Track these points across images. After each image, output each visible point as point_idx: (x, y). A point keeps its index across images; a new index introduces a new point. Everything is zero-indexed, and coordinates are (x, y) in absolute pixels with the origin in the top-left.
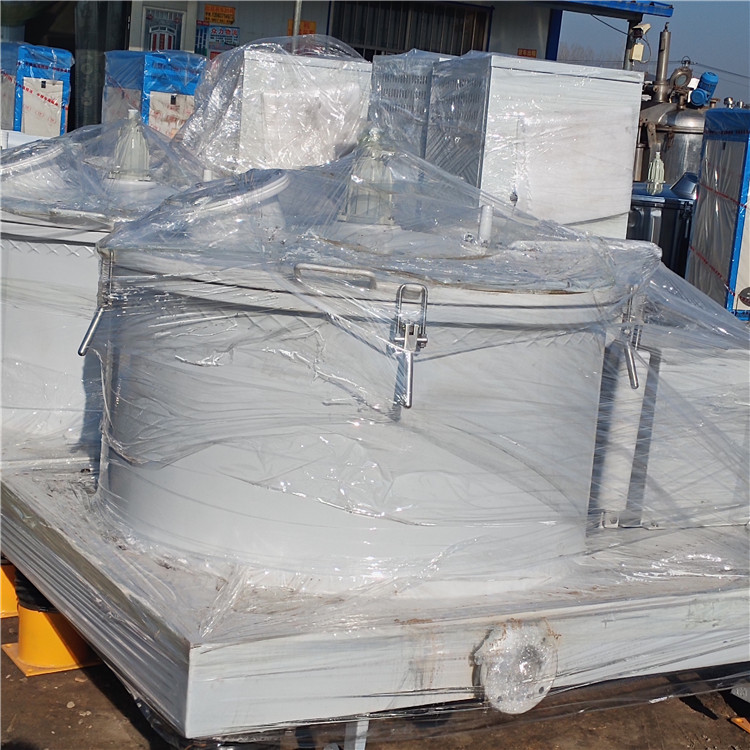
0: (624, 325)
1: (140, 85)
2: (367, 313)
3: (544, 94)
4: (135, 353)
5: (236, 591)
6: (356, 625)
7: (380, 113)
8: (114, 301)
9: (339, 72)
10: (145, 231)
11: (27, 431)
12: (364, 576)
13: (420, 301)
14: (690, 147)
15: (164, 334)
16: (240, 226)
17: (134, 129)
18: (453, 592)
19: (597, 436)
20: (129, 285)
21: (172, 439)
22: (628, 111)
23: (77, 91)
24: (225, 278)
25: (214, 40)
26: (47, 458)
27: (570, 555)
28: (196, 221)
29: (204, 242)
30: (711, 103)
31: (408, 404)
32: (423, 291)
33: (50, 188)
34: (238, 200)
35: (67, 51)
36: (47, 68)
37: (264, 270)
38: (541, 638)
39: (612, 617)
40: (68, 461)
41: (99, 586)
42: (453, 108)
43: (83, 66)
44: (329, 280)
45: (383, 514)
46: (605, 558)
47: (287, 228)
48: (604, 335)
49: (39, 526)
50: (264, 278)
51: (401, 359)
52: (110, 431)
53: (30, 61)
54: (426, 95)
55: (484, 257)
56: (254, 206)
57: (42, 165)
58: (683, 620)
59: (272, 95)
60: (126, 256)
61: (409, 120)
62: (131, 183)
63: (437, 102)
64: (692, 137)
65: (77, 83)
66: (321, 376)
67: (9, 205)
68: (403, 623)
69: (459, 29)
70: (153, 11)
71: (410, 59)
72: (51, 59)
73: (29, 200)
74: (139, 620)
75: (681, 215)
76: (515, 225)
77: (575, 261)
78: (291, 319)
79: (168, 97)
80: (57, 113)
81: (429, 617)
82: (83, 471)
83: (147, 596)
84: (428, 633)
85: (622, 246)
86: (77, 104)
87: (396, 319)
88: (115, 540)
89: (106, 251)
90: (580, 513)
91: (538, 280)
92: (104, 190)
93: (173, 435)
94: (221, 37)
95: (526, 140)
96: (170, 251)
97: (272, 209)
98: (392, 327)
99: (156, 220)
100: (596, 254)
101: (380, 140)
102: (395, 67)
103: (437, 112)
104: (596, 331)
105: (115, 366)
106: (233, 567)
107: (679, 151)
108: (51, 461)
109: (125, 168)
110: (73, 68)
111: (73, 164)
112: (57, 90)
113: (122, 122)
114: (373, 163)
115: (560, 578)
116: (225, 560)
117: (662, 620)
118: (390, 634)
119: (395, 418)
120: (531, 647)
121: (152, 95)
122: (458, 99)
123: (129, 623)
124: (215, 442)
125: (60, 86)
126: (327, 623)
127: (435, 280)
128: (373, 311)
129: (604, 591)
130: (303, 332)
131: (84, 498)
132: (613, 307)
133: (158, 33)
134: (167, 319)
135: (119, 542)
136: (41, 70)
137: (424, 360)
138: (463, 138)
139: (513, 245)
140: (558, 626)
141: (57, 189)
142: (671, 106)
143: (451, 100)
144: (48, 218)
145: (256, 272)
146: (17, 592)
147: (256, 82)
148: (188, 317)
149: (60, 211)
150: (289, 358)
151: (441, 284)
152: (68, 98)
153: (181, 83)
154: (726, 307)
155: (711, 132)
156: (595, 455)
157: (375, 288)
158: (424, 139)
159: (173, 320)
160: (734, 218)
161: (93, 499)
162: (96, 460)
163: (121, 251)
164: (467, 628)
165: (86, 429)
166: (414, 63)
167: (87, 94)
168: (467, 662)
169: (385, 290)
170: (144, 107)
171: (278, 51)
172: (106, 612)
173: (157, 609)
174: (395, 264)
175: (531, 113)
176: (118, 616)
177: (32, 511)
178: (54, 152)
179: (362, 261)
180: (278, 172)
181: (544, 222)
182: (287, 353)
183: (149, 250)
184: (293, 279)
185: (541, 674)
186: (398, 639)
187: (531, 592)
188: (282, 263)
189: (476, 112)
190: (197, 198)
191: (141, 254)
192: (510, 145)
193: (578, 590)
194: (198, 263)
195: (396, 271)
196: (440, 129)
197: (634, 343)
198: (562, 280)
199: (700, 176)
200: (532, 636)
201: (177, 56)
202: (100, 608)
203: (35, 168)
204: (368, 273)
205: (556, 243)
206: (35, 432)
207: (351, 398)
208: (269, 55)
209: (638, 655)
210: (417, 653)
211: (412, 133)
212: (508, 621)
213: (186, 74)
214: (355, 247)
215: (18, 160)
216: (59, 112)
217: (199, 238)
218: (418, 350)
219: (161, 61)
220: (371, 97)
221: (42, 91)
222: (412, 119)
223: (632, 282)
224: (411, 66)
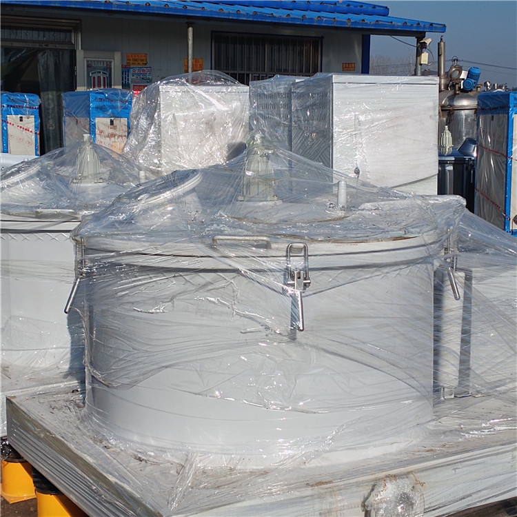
0: (446, 256)
1: (88, 114)
2: (267, 266)
3: (371, 98)
4: (104, 308)
5: (192, 473)
6: (279, 491)
7: (258, 122)
8: (87, 273)
9: (225, 94)
10: (105, 222)
11: (32, 365)
12: (280, 453)
13: (303, 254)
14: (466, 119)
15: (124, 293)
16: (171, 212)
17: (88, 148)
18: (344, 458)
19: (434, 336)
20: (97, 261)
21: (136, 367)
22: (431, 104)
23: (44, 120)
24: (164, 250)
25: (134, 77)
26: (47, 384)
27: (425, 423)
28: (140, 211)
29: (147, 226)
30: (477, 87)
31: (301, 328)
32: (305, 247)
33: (34, 195)
34: (167, 195)
35: (35, 95)
36: (23, 107)
37: (191, 242)
38: (411, 486)
39: (459, 466)
40: (62, 385)
41: (93, 477)
42: (308, 113)
43: (47, 103)
44: (237, 245)
45: (290, 408)
46: (448, 422)
47: (204, 211)
48: (433, 264)
49: (46, 435)
50: (192, 248)
51: (293, 297)
52: (91, 363)
53: (10, 104)
54: (289, 106)
55: (344, 218)
56: (179, 197)
57: (27, 179)
58: (509, 462)
59: (181, 114)
60: (93, 240)
61: (278, 124)
62: (90, 185)
63: (297, 110)
64: (467, 112)
65: (43, 115)
66: (238, 314)
67: (6, 209)
68: (312, 486)
69: (301, 54)
70: (91, 61)
71: (275, 82)
72: (25, 101)
73: (20, 204)
74: (124, 500)
75: (467, 168)
76: (362, 193)
77: (407, 214)
78: (213, 275)
79: (108, 120)
80: (32, 137)
81: (331, 479)
82: (73, 392)
83: (129, 483)
84: (331, 491)
85: (437, 200)
86: (44, 129)
87: (287, 269)
88: (101, 442)
89: (78, 238)
90: (428, 392)
91: (384, 231)
92: (71, 192)
93: (136, 364)
94: (139, 74)
95: (362, 131)
96: (124, 234)
97: (192, 199)
98: (284, 275)
99: (112, 214)
100: (420, 208)
101: (262, 142)
102: (265, 88)
103: (298, 117)
104: (427, 263)
105: (91, 318)
106: (187, 456)
107: (458, 122)
108: (50, 386)
109: (85, 174)
110: (40, 106)
111: (48, 176)
112: (31, 122)
113: (80, 144)
114: (259, 158)
115: (419, 440)
116: (181, 450)
117: (494, 465)
118: (303, 495)
119: (292, 337)
120: (405, 494)
121: (97, 120)
122: (311, 107)
123: (117, 503)
124: (166, 367)
125: (32, 119)
126: (258, 491)
127: (312, 239)
128: (270, 264)
129: (451, 447)
130: (223, 284)
131: (76, 413)
132: (438, 245)
133: (96, 76)
134: (126, 283)
135: (104, 443)
136: (18, 109)
137: (310, 295)
138: (317, 133)
139: (362, 207)
140: (422, 477)
141: (39, 194)
142: (451, 92)
143: (306, 108)
144: (34, 216)
145: (185, 245)
146: (34, 482)
147: (169, 106)
148: (140, 280)
149: (43, 210)
150: (214, 303)
151: (317, 241)
152: (39, 127)
153: (117, 110)
154: (504, 229)
155: (482, 109)
156: (434, 350)
157: (271, 248)
158: (290, 136)
159: (130, 283)
160: (504, 167)
161: (83, 412)
162: (82, 382)
163: (89, 237)
164: (358, 484)
165: (72, 360)
166: (278, 84)
167: (51, 121)
168: (360, 509)
169: (277, 249)
170: (92, 130)
171: (183, 84)
172: (100, 496)
173: (137, 492)
174: (283, 229)
175: (363, 113)
176: (109, 498)
177: (40, 425)
178: (34, 170)
179: (259, 230)
180: (194, 172)
181: (381, 188)
182: (212, 299)
183: (108, 235)
184: (212, 247)
185: (413, 512)
186: (310, 498)
187: (400, 453)
188: (203, 237)
189: (325, 115)
190: (139, 195)
191: (103, 239)
192: (351, 135)
193: (433, 448)
194: (144, 241)
195: (284, 235)
196: (300, 129)
197: (452, 267)
198: (400, 230)
199: (478, 140)
200: (405, 486)
201: (112, 92)
202: (95, 493)
203: (22, 181)
204: (265, 238)
205: (392, 202)
206: (37, 366)
207: (261, 327)
208: (176, 88)
209: (480, 491)
210: (324, 507)
211: (281, 133)
212: (387, 477)
213: (119, 104)
214: (253, 220)
215: (10, 177)
216: (33, 137)
217: (142, 223)
218: (304, 289)
219: (102, 96)
220: (250, 110)
221: (20, 124)
222: (280, 123)
223: (448, 224)
224: (277, 86)
